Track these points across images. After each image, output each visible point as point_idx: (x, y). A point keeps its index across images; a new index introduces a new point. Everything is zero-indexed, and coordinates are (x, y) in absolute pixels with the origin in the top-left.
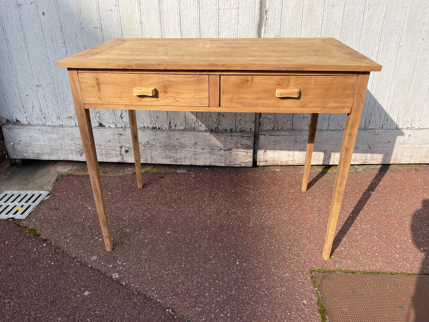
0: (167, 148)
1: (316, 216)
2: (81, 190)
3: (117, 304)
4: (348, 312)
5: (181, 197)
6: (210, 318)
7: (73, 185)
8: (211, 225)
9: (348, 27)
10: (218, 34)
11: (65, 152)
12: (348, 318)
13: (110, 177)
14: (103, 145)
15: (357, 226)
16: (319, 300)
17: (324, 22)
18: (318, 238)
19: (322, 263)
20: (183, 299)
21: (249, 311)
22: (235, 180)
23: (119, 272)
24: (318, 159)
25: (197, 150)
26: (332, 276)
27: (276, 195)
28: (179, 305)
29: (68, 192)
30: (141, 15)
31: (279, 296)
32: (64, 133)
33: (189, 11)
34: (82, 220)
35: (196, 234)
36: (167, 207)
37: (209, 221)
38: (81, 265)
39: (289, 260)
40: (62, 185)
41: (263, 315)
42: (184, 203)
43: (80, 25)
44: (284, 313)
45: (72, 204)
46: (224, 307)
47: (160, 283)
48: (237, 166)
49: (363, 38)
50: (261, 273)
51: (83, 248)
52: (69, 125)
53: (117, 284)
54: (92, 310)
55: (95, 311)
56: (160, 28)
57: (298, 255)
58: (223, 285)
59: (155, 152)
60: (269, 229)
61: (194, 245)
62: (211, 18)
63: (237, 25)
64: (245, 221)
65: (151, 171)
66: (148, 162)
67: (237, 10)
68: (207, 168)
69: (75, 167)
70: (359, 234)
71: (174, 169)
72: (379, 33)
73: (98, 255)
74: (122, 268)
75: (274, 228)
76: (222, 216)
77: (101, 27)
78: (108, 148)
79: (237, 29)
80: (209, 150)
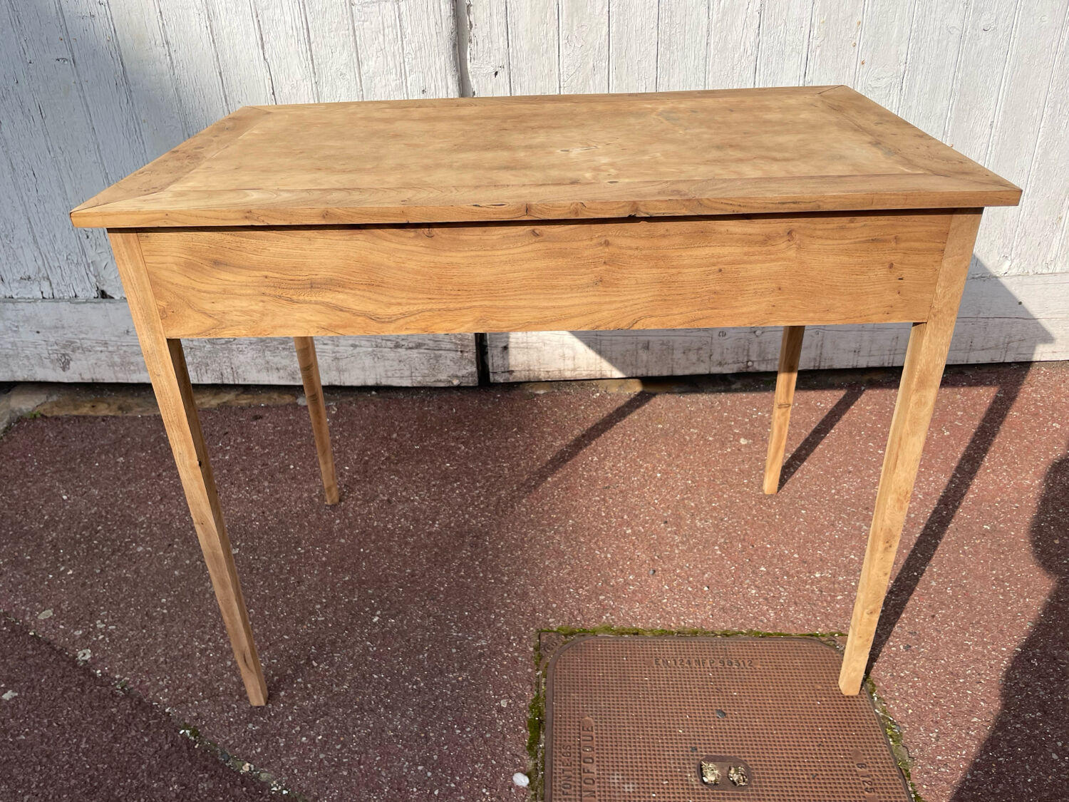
0: (267, 347)
1: (595, 501)
2: (59, 452)
3: (70, 719)
4: (594, 724)
5: (289, 465)
6: (274, 747)
7: (43, 440)
8: (341, 530)
9: (673, 40)
10: (356, 65)
11: (25, 362)
12: (590, 738)
13: (135, 418)
14: (113, 343)
15: (682, 523)
16: (538, 697)
17: (613, 29)
18: (583, 554)
19: (572, 613)
20: (225, 706)
21: (369, 728)
22: (430, 420)
23: (94, 648)
24: (634, 363)
25: (341, 349)
26: (587, 642)
27: (518, 453)
28: (212, 719)
29: (25, 457)
30: (163, 24)
31: (449, 692)
32: (16, 316)
33: (278, 11)
34: (42, 526)
35: (299, 554)
36: (247, 491)
37: (338, 521)
38: (13, 631)
39: (498, 608)
40: (16, 441)
41: (397, 736)
42: (293, 479)
43: (23, 56)
44: (448, 731)
45: (28, 488)
46: (315, 720)
47: (182, 670)
48: (442, 385)
49: (712, 66)
50: (423, 640)
51: (27, 593)
52: (27, 297)
53: (83, 674)
54: (12, 731)
55: (18, 735)
56: (215, 55)
57: (524, 596)
58: (327, 670)
59: (241, 356)
60: (473, 537)
61: (287, 579)
62: (334, 25)
63: (400, 42)
64: (425, 518)
65: (234, 403)
66: (226, 382)
67: (396, 6)
68: (374, 393)
69: (55, 398)
70: (680, 542)
71: (292, 395)
72: (749, 52)
73: (57, 607)
74: (104, 639)
75: (487, 533)
76: (375, 508)
77: (73, 56)
78: (124, 348)
79: (401, 51)
80: (370, 349)
